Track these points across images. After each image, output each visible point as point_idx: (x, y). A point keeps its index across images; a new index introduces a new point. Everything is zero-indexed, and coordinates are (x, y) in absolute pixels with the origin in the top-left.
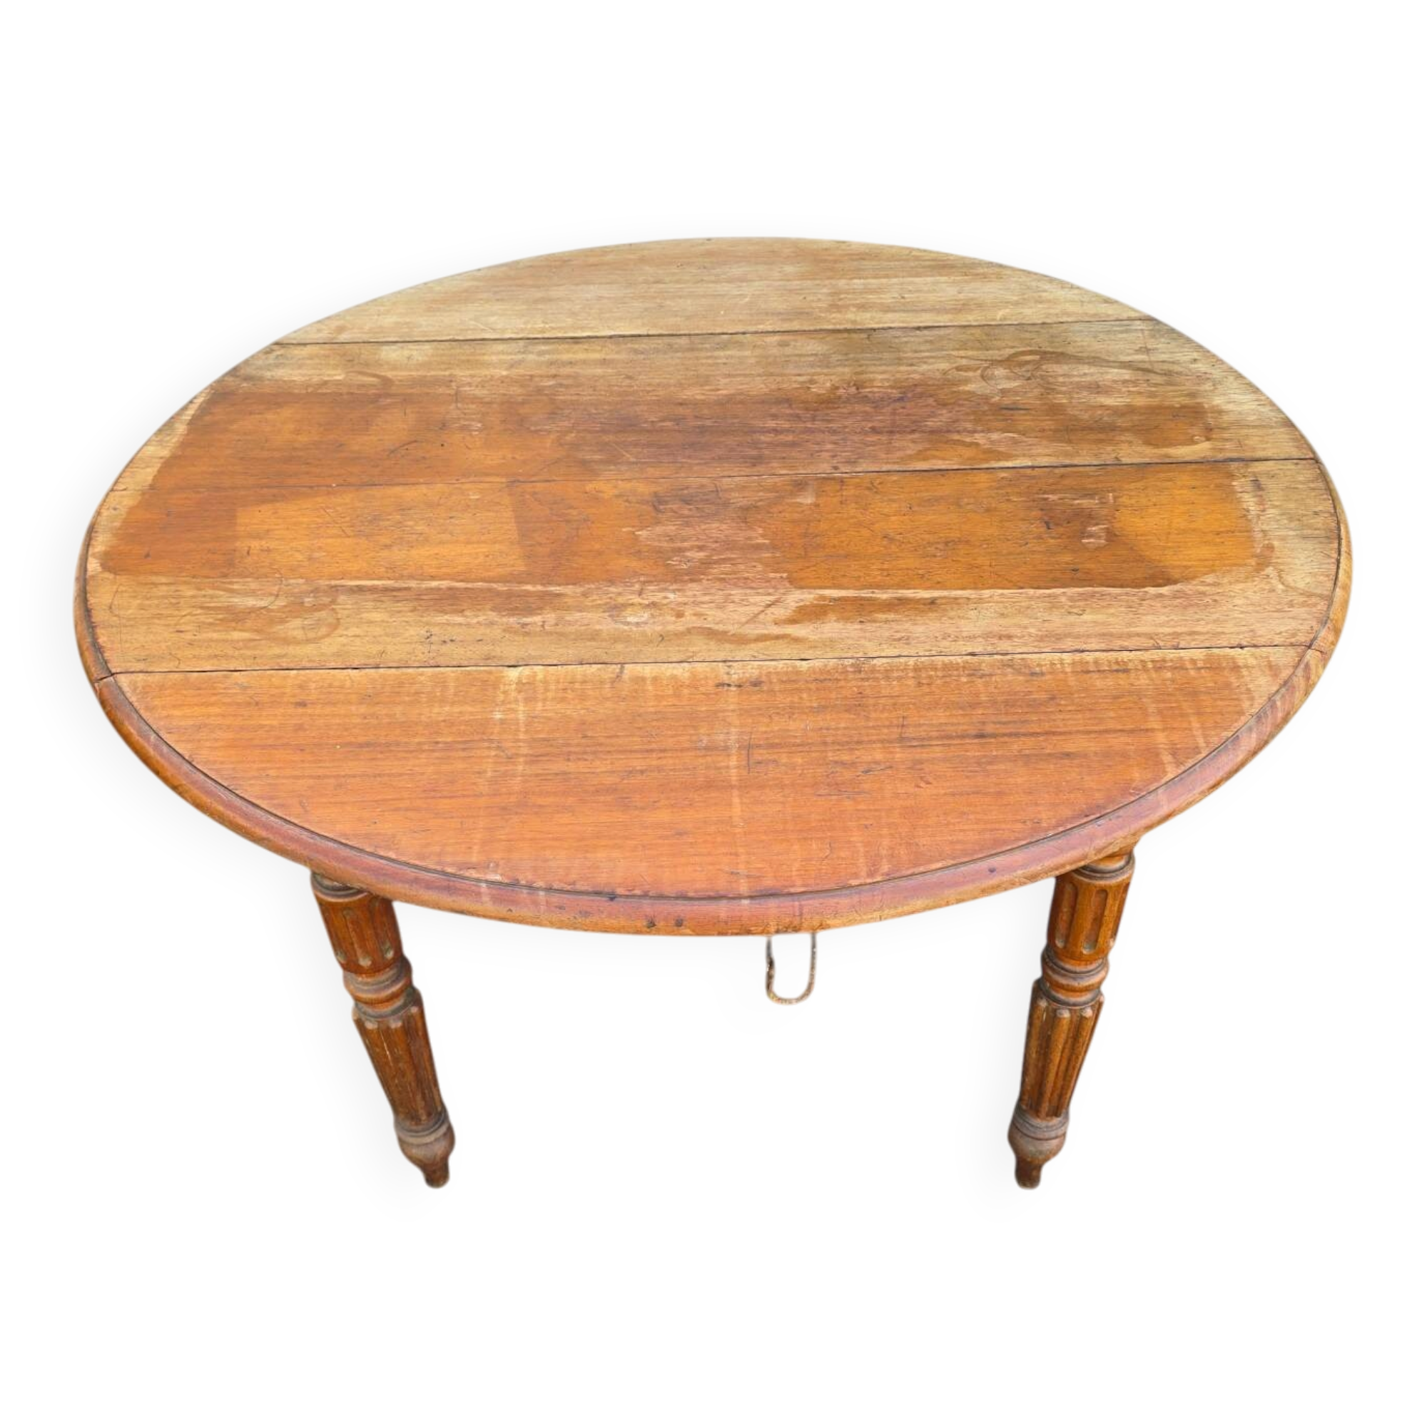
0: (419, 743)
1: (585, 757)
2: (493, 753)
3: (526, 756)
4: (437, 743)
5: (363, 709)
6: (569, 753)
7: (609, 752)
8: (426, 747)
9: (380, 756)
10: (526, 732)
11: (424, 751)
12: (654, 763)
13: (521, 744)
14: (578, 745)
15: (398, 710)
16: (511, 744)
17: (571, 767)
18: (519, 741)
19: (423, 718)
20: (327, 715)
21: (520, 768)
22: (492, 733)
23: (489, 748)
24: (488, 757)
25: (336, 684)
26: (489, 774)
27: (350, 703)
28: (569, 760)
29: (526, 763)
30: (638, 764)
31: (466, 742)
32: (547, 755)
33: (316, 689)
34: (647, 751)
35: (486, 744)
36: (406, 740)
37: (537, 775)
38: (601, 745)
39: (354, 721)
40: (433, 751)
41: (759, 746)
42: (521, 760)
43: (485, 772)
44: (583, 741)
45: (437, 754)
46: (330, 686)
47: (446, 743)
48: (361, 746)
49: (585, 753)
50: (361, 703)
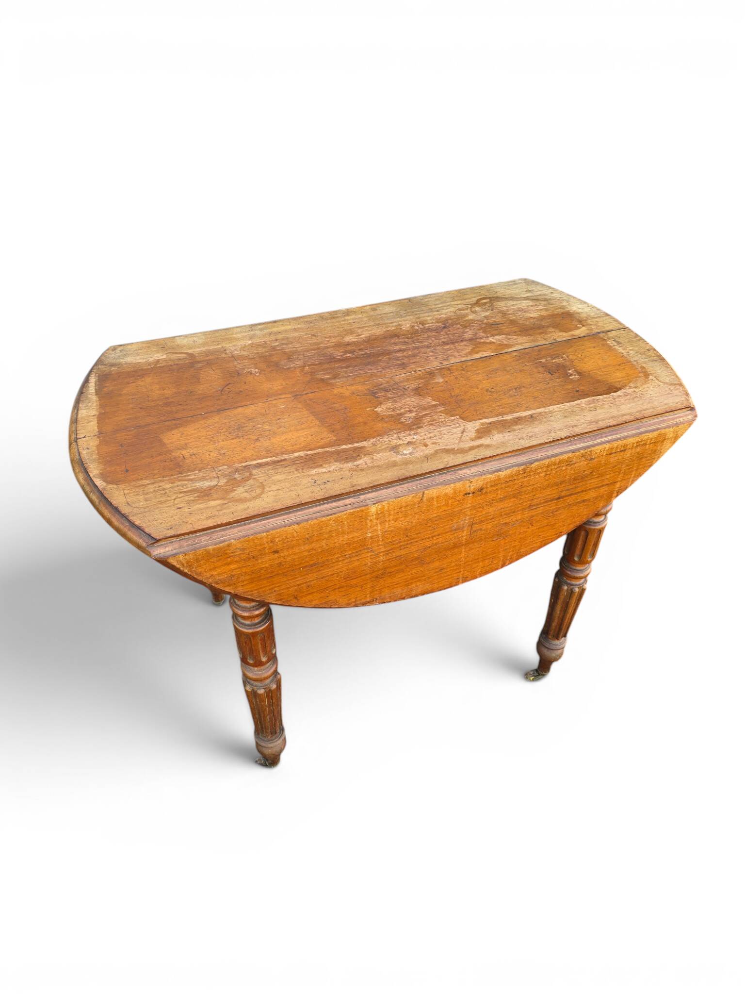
0: (337, 558)
1: (407, 546)
2: (370, 554)
3: (383, 552)
4: (345, 555)
5: (307, 547)
6: (401, 546)
7: (417, 541)
8: (341, 559)
9: (322, 568)
10: (383, 540)
11: (340, 561)
12: (435, 542)
13: (381, 547)
14: (404, 541)
15: (324, 543)
16: (377, 548)
17: (402, 552)
18: (379, 545)
19: (337, 545)
20: (291, 555)
21: (381, 558)
22: (368, 545)
23: (368, 552)
24: (367, 557)
25: (289, 536)
26: (369, 564)
27: (299, 545)
28: (401, 550)
29: (384, 555)
30: (428, 544)
31: (357, 552)
32: (392, 549)
33: (279, 541)
34: (432, 537)
35: (366, 551)
36: (331, 558)
37: (389, 559)
38: (413, 539)
39: (305, 554)
40: (345, 560)
41: (476, 523)
42: (381, 554)
43: (368, 564)
44: (407, 538)
45: (346, 561)
46: (286, 538)
47: (349, 555)
48: (312, 566)
49: (407, 544)
50: (305, 544)
